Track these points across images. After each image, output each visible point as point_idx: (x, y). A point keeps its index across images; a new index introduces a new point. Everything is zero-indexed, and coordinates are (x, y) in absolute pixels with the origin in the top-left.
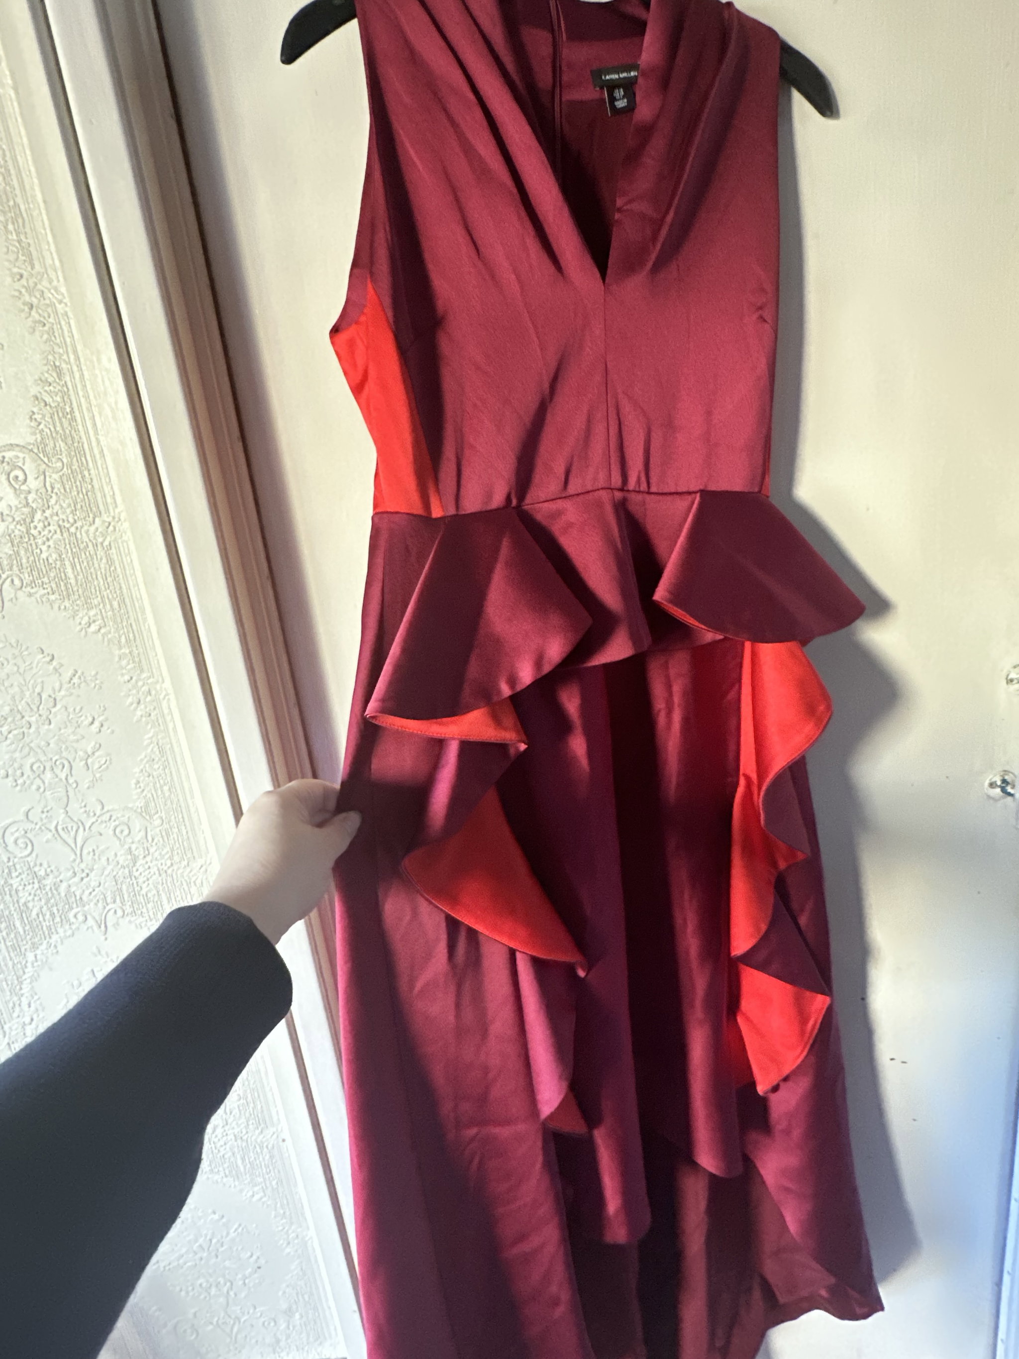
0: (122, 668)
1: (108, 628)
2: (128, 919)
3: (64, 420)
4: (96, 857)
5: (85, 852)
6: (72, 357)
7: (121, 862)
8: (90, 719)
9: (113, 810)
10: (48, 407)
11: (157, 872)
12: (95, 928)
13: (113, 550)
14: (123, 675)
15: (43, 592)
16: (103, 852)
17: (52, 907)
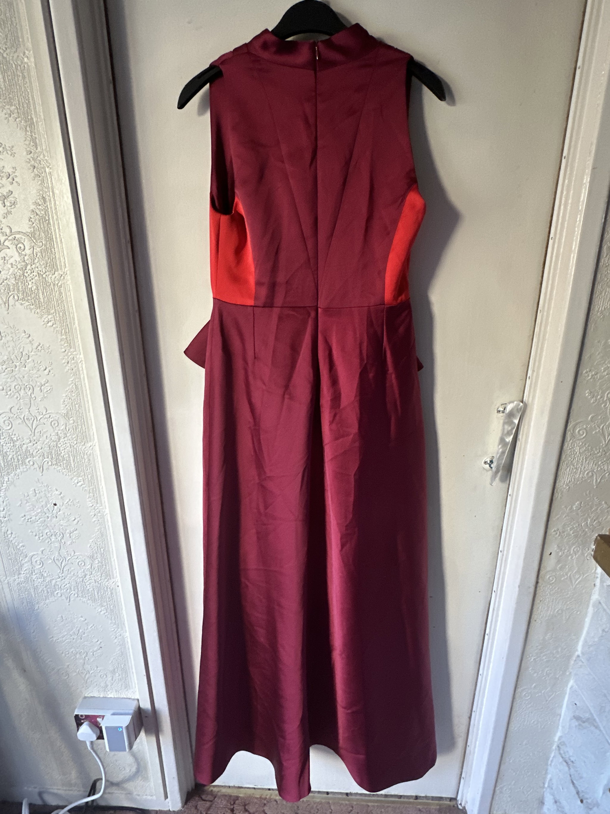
0: (61, 345)
1: (57, 325)
2: (53, 467)
3: (44, 223)
4: (41, 434)
5: (36, 431)
6: (51, 193)
7: (53, 439)
8: (45, 368)
9: (51, 413)
10: (38, 216)
11: (69, 446)
12: (38, 469)
13: (62, 288)
14: (62, 348)
15: (27, 304)
16: (45, 432)
17: (19, 456)
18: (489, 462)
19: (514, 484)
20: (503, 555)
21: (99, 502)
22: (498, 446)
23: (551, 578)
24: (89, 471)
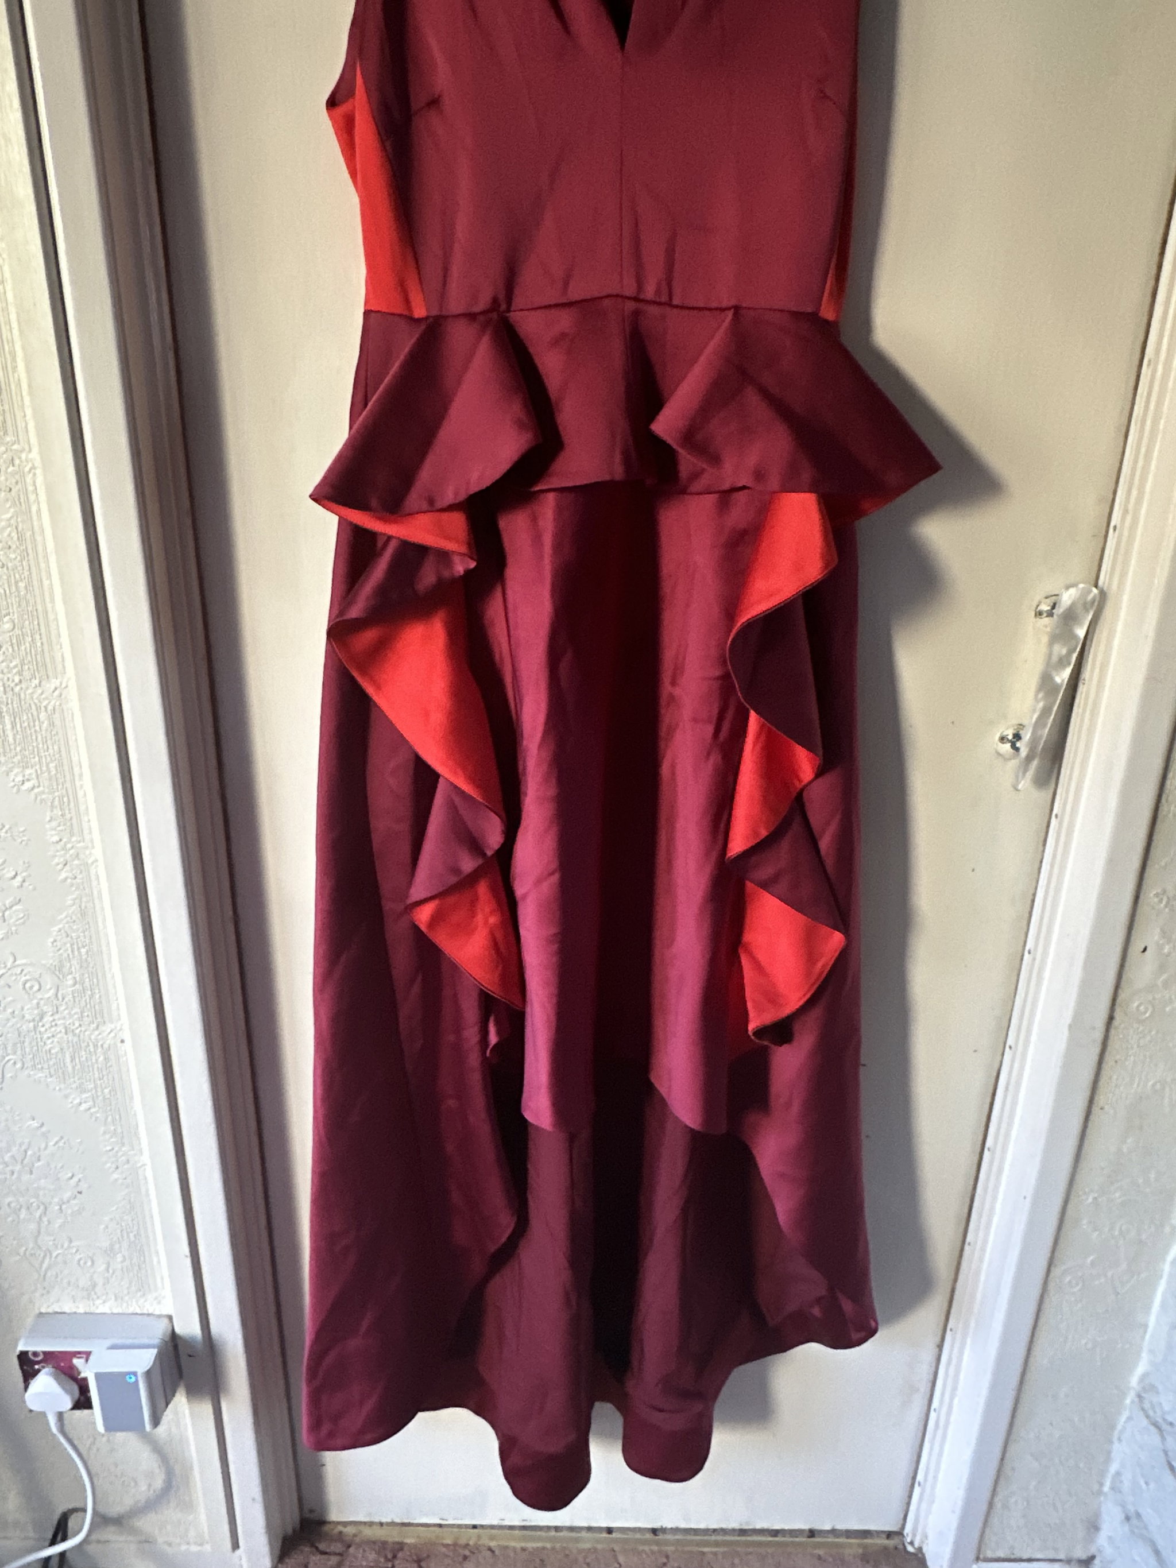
18: (1010, 737)
19: (1067, 791)
20: (1034, 959)
21: (76, 830)
22: (1036, 696)
23: (1142, 1008)
24: (51, 751)
